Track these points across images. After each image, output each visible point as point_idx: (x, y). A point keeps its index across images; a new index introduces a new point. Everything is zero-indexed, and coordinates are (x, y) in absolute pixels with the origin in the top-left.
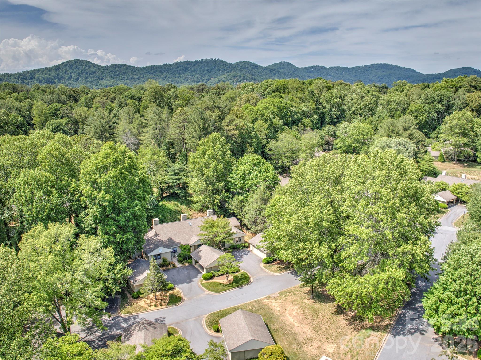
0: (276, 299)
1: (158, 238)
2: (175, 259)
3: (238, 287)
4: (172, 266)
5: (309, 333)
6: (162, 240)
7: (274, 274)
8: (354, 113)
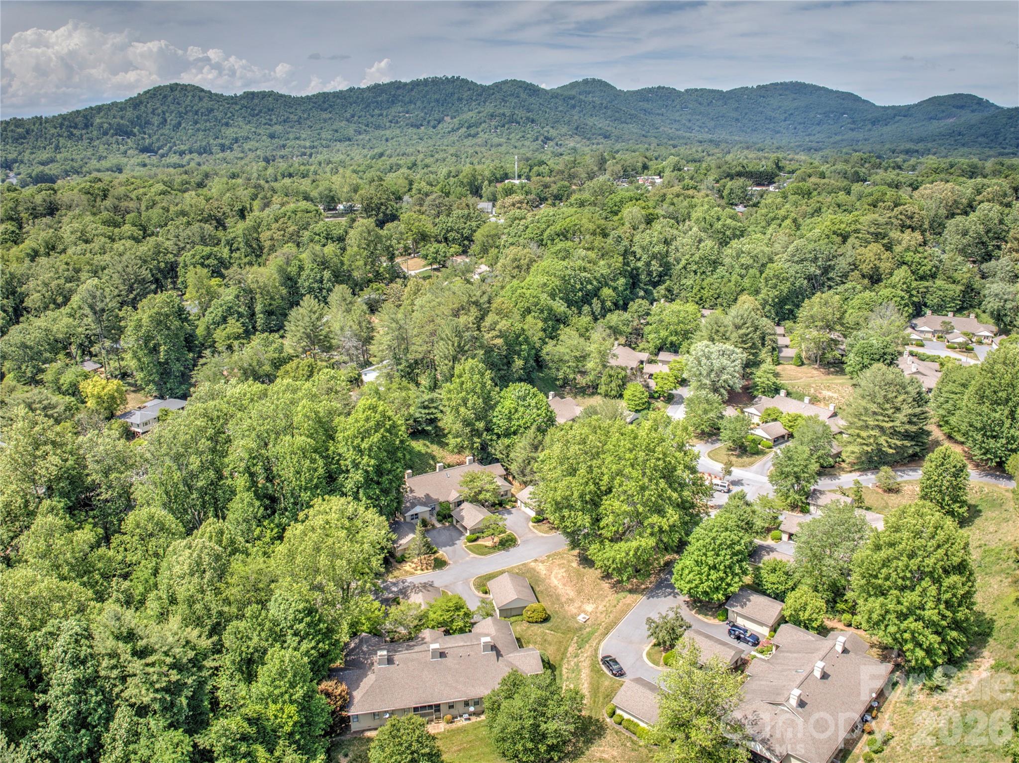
0: (543, 562)
1: (414, 494)
2: (434, 518)
3: (504, 549)
4: (432, 527)
5: (572, 594)
6: (419, 498)
7: (543, 534)
8: (685, 268)
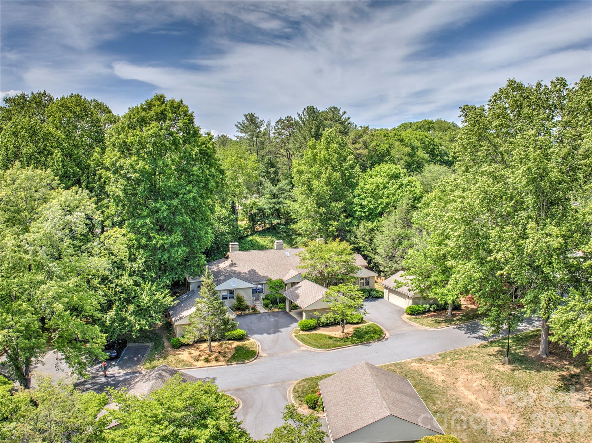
1: (233, 268)
2: (258, 302)
3: (362, 343)
4: (251, 311)
6: (240, 273)
7: (428, 328)
